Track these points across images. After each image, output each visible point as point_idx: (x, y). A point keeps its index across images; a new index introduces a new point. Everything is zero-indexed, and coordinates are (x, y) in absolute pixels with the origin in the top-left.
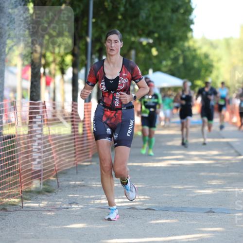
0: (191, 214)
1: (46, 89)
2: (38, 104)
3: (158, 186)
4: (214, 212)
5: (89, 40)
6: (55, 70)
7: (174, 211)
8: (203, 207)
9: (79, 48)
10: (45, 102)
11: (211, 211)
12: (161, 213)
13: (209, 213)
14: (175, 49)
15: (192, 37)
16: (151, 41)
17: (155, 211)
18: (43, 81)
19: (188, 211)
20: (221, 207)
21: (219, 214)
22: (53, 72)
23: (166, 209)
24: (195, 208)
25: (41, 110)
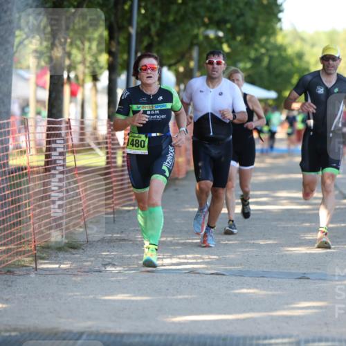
0: (276, 280)
1: (71, 102)
2: (60, 123)
3: (229, 241)
4: (308, 278)
5: (133, 31)
6: (84, 74)
7: (251, 277)
8: (293, 271)
9: (118, 43)
10: (69, 119)
11: (304, 277)
12: (233, 279)
13: (302, 280)
14: (256, 46)
15: (281, 29)
16: (221, 34)
17: (224, 277)
18: (67, 90)
19: (272, 277)
20: (318, 271)
21: (316, 281)
22: (81, 77)
23: (241, 274)
24: (282, 272)
25: (63, 132)
